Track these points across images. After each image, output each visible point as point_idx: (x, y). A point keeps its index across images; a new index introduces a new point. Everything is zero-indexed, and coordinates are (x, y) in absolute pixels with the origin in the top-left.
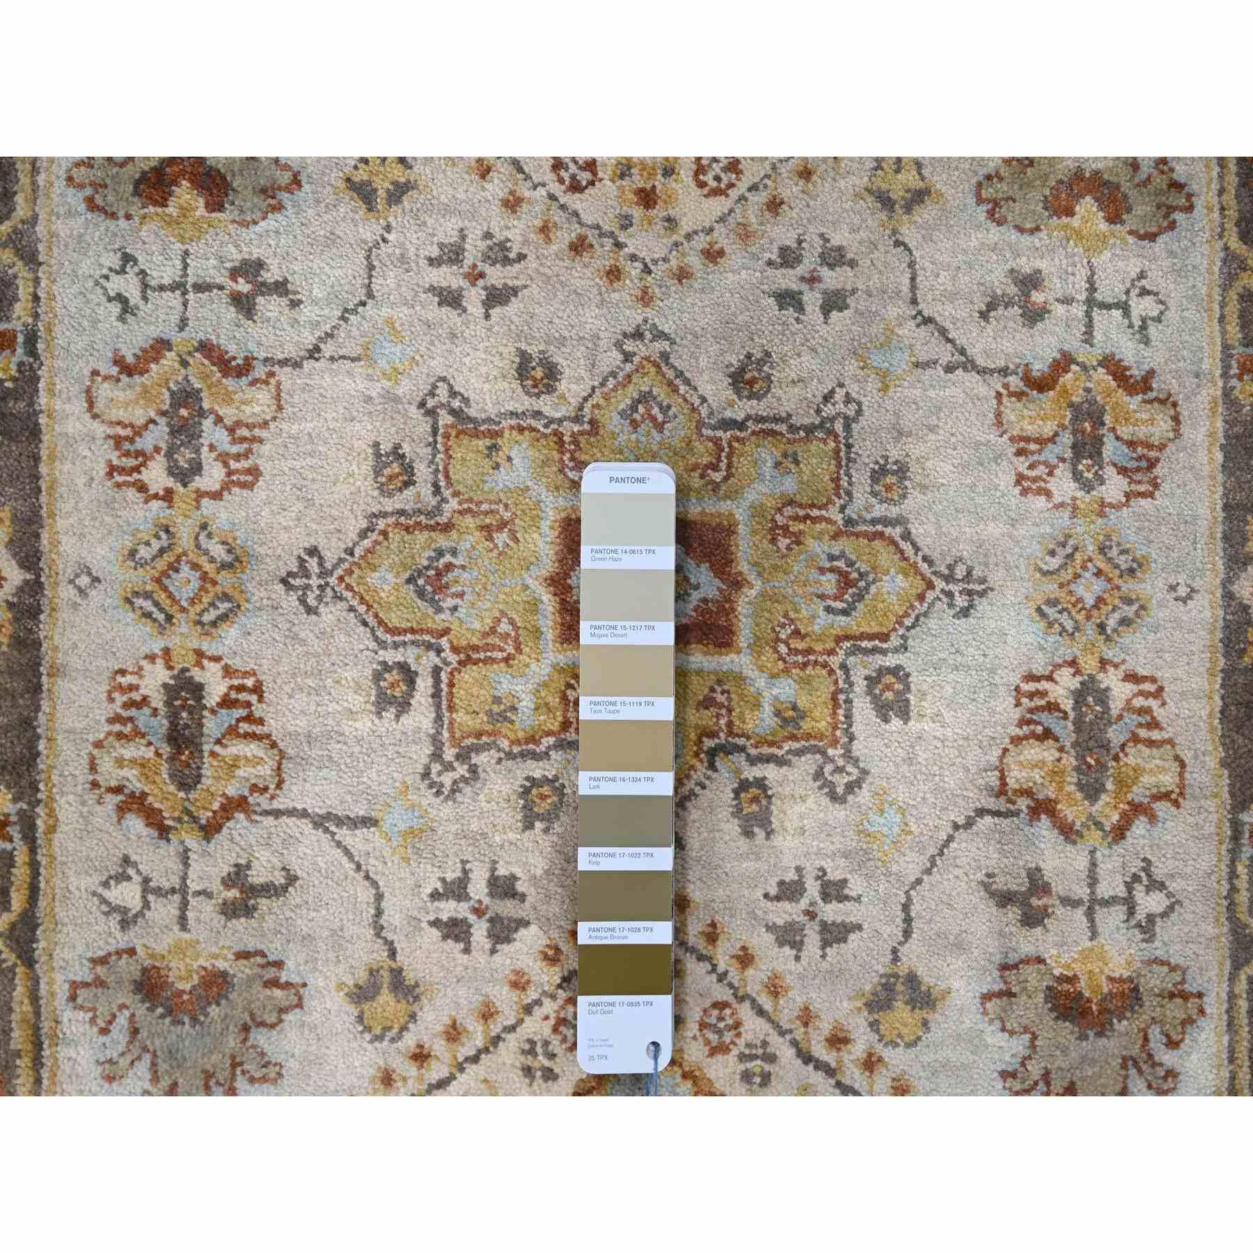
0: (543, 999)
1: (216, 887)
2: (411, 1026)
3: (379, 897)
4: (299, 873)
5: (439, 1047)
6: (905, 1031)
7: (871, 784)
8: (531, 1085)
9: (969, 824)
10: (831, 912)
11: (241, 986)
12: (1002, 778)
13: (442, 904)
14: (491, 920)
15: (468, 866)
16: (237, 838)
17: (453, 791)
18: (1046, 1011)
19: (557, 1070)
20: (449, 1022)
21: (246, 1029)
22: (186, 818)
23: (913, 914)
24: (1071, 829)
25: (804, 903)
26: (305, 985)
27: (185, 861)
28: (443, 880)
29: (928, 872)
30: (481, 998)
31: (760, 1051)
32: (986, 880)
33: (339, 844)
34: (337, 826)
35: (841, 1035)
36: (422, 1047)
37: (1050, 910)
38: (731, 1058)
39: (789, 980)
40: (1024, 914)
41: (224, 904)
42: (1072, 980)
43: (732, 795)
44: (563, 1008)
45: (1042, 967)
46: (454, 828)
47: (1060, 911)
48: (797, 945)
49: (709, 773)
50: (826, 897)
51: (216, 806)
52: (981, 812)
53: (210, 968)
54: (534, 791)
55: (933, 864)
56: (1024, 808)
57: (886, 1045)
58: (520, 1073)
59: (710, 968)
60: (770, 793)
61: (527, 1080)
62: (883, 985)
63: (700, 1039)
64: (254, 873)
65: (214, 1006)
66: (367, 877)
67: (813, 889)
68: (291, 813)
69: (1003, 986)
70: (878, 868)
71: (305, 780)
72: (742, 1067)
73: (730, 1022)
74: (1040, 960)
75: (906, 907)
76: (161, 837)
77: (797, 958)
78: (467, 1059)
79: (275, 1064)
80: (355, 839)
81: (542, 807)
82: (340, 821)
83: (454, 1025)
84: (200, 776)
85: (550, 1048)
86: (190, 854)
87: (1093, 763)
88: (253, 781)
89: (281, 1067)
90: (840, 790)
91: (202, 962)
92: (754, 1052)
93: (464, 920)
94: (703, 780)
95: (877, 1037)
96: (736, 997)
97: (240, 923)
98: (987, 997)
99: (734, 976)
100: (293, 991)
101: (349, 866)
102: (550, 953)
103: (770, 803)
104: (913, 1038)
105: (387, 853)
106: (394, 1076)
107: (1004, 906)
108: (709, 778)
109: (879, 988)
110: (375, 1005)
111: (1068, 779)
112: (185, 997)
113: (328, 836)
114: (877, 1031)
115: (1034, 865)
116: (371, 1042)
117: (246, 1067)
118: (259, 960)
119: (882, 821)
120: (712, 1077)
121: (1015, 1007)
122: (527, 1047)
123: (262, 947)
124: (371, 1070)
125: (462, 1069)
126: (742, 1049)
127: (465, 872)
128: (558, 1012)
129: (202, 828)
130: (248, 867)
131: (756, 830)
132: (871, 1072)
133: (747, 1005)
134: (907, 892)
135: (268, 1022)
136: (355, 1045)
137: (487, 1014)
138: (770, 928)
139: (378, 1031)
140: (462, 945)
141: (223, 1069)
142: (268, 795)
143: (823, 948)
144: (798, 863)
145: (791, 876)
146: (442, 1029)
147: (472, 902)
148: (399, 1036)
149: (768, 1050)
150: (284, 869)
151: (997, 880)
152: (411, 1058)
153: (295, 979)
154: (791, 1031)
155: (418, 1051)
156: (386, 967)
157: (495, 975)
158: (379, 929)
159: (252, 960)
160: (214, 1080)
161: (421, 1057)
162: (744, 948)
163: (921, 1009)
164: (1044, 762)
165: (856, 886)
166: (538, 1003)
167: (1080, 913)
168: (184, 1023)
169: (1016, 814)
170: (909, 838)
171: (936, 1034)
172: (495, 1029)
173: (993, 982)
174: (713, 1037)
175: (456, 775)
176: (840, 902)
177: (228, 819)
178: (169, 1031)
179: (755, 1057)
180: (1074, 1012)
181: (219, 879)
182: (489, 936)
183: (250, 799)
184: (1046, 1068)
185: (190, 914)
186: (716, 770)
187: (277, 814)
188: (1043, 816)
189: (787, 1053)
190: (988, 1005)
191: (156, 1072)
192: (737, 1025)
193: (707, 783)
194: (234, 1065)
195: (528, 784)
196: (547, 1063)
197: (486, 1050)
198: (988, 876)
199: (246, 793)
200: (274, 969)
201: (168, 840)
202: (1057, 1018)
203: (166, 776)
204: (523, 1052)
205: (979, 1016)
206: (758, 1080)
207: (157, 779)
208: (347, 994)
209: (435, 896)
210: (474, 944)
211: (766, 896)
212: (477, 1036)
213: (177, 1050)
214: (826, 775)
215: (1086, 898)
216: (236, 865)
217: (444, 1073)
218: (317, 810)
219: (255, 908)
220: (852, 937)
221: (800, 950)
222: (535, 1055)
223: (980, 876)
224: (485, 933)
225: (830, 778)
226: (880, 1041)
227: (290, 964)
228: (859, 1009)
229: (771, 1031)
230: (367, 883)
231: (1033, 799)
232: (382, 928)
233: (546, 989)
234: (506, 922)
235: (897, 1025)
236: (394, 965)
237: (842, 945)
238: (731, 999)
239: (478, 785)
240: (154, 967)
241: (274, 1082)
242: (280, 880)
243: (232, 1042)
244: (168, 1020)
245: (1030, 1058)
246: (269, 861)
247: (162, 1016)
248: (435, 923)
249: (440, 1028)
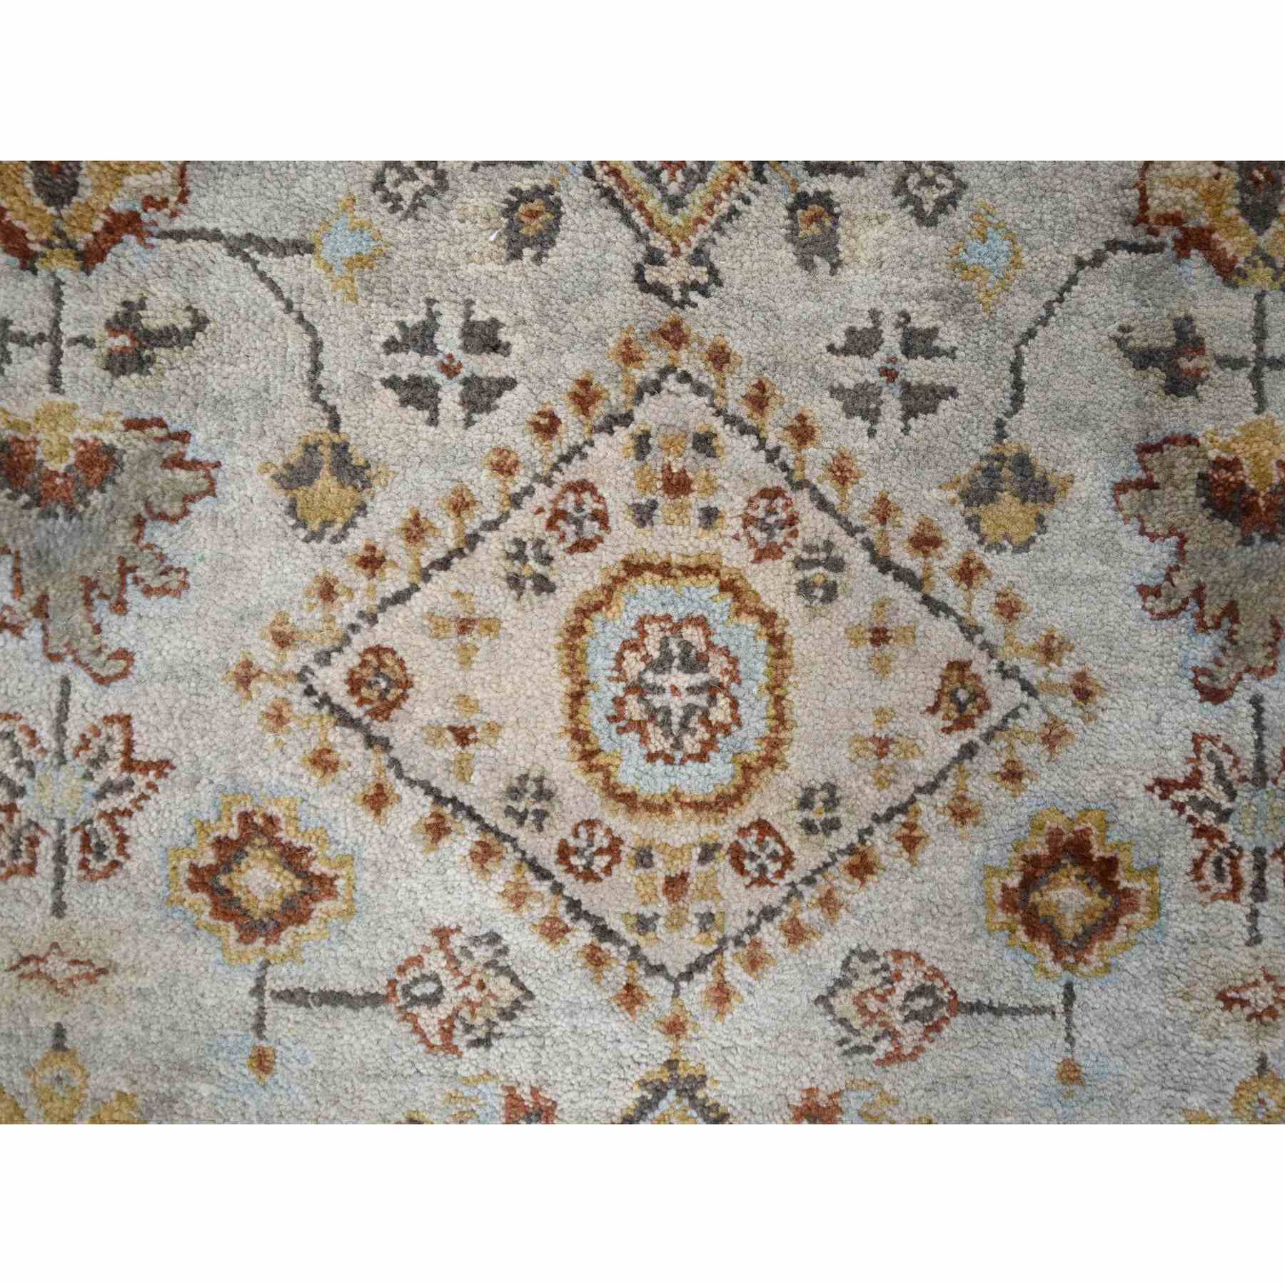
0: (535, 485)
1: (97, 331)
2: (359, 520)
3: (317, 346)
4: (210, 314)
5: (396, 549)
6: (1013, 530)
7: (971, 200)
8: (518, 599)
9: (1098, 260)
10: (917, 370)
11: (133, 465)
12: (1143, 199)
13: (400, 357)
14: (466, 382)
15: (435, 308)
16: (126, 266)
17: (414, 207)
18: (1198, 506)
19: (552, 579)
20: (409, 516)
21: (139, 522)
22: (57, 241)
23: (1024, 377)
24: (1232, 268)
25: (879, 358)
26: (217, 465)
27: (58, 300)
28: (402, 325)
29: (1044, 322)
30: (452, 486)
31: (823, 555)
32: (1120, 334)
33: (262, 276)
34: (260, 252)
35: (929, 534)
36: (374, 549)
37: (1203, 374)
38: (785, 564)
39: (861, 462)
40: (1170, 378)
41: (110, 355)
42: (1233, 465)
43: (786, 213)
44: (561, 497)
45: (1193, 448)
46: (413, 254)
47: (1217, 374)
48: (872, 416)
49: (756, 185)
50: (908, 351)
51: (98, 225)
52: (1113, 245)
53: (91, 441)
54: (522, 208)
55: (1050, 311)
56: (1169, 240)
57: (989, 549)
58: (505, 584)
59: (756, 443)
60: (836, 210)
61: (514, 593)
62: (984, 471)
63: (744, 539)
64: (150, 313)
65: (96, 492)
66: (301, 319)
67: (891, 339)
68: (198, 234)
69: (1141, 474)
70: (976, 312)
71: (218, 192)
72: (799, 576)
73: (783, 516)
74: (1190, 440)
75: (1016, 368)
76: (23, 267)
77: (872, 433)
78: (433, 565)
79: (178, 571)
80: (282, 269)
81: (531, 228)
82: (264, 246)
83: (416, 520)
84: (76, 184)
85: (544, 548)
86: (63, 287)
87: (1262, 177)
88: (147, 192)
89: (187, 573)
90: (928, 208)
91: (79, 433)
92: (814, 556)
93: (429, 380)
94: (748, 194)
95: (976, 537)
96: (791, 482)
97: (131, 381)
98: (1121, 488)
99: (788, 454)
100: (202, 473)
101: (277, 306)
102: (545, 421)
103: (835, 224)
104: (1023, 538)
105: (327, 285)
106: (336, 588)
107: (1143, 367)
108: (756, 193)
109: (979, 473)
110: (311, 490)
111: (1229, 200)
112: (59, 481)
113: (248, 265)
114: (977, 530)
115: (1182, 314)
116: (306, 540)
117: (139, 573)
118: (157, 432)
119: (983, 249)
120: (759, 589)
121: (1157, 502)
122: (514, 549)
123: (162, 414)
124: (306, 579)
125: (426, 577)
126: (799, 552)
127: (433, 316)
128: (555, 502)
129: (80, 255)
130: (142, 305)
131: (817, 259)
132: (970, 584)
133: (804, 495)
134: (1017, 347)
135: (170, 513)
136: (285, 544)
137: (461, 505)
138: (837, 392)
139: (315, 526)
140: (427, 414)
141: (109, 577)
142: (167, 211)
143: (905, 419)
144: (873, 305)
145: (864, 323)
146: (400, 524)
147: (440, 356)
148: (343, 535)
149: (833, 553)
150: (189, 308)
151: (1134, 334)
152: (358, 564)
153: (204, 456)
154: (863, 530)
155: (367, 554)
156: (326, 442)
157: (471, 454)
158: (316, 392)
159: (147, 431)
160: (97, 592)
161: (372, 562)
162: (801, 418)
163: (1034, 501)
164: (1198, 181)
165: (949, 336)
166: (529, 491)
167: (1242, 376)
168: (56, 516)
169: (1160, 248)
170: (1019, 272)
171: (1053, 537)
172: (472, 525)
173: (1128, 468)
174: (759, 536)
175: (417, 186)
176: (928, 357)
177: (115, 242)
178: (38, 526)
179: (817, 563)
180: (1235, 508)
181: (103, 321)
182: (463, 403)
183: (145, 217)
184: (1198, 582)
185: (63, 369)
186: (764, 181)
187: (180, 236)
188: (1193, 251)
189: (857, 558)
190: (1122, 498)
191: (19, 580)
192: (792, 520)
193: (752, 197)
194: (124, 571)
195: (514, 199)
196: (540, 569)
197: (460, 552)
198: (1122, 329)
199: (138, 208)
200: (176, 443)
201: (35, 272)
202: (1213, 516)
203: (30, 186)
204: (509, 556)
205: (1110, 512)
206: (819, 593)
207: (19, 189)
208: (273, 477)
209: (391, 346)
210: (442, 412)
211: (831, 348)
212: (447, 534)
213: (48, 552)
214: (911, 187)
215: (1251, 357)
216: (126, 304)
217: (404, 584)
218: (233, 231)
219: (151, 360)
220: (943, 404)
221: (874, 422)
222: (525, 560)
223: (1113, 329)
224: (458, 399)
225: (914, 192)
226: (981, 542)
227: (198, 437)
228: (953, 502)
229: (837, 528)
230: (300, 328)
231: (1182, 229)
232: (320, 388)
233: (539, 470)
234: (485, 384)
235: (1004, 522)
236: (336, 440)
237: (930, 416)
238: (784, 485)
239: (447, 197)
240: (17, 440)
241: (177, 593)
242: (185, 323)
243: (121, 538)
244: (35, 511)
245: (1178, 569)
246: (169, 298)
247: (27, 506)
248: (391, 383)
249: (396, 523)
